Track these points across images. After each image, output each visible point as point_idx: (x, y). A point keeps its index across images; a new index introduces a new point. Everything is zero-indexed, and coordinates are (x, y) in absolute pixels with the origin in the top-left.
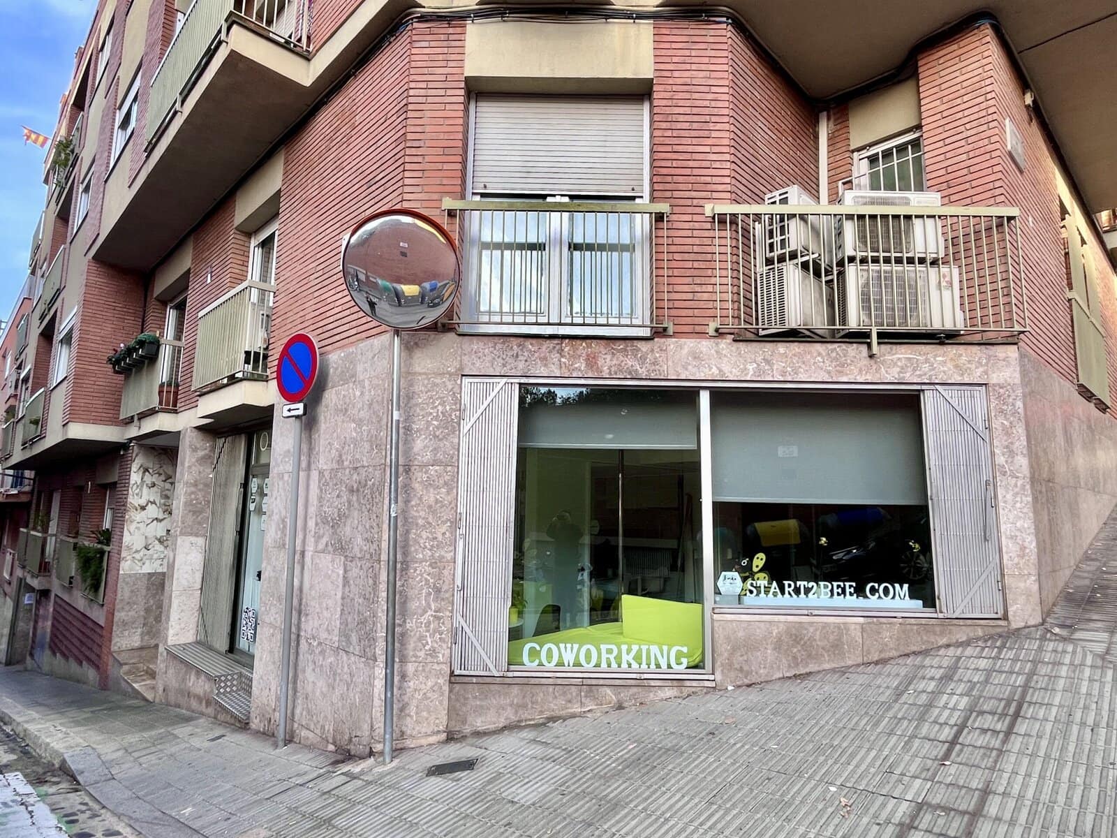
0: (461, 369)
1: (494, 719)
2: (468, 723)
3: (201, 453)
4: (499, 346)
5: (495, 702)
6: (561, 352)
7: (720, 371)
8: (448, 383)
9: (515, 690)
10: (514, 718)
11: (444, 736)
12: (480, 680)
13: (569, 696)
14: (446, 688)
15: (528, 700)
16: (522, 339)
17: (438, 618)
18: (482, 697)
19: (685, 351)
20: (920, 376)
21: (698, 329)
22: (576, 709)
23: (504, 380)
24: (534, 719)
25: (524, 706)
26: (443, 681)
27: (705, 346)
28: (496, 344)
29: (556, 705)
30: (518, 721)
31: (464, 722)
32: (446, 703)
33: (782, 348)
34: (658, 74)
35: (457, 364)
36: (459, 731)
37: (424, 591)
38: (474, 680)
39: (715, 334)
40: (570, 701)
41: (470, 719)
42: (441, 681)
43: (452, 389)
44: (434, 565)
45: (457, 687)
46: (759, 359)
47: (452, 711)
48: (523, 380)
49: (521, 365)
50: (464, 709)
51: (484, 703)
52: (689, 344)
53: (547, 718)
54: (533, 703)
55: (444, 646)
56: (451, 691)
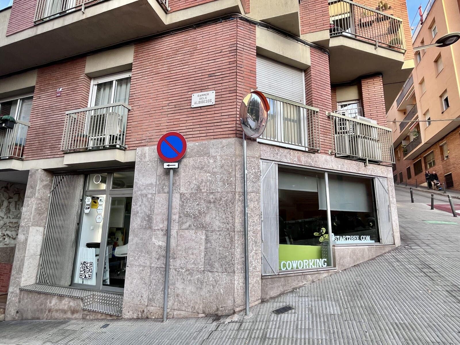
0: (260, 156)
1: (276, 292)
2: (268, 294)
3: (45, 183)
4: (272, 149)
5: (276, 285)
6: (290, 154)
7: (332, 166)
8: (256, 161)
9: (282, 279)
10: (282, 290)
11: (260, 301)
12: (272, 277)
13: (299, 280)
14: (260, 281)
15: (286, 283)
16: (279, 148)
17: (256, 254)
18: (272, 283)
19: (323, 159)
20: (375, 173)
21: (326, 152)
22: (301, 284)
23: (274, 162)
24: (288, 290)
25: (285, 285)
26: (259, 279)
27: (328, 157)
28: (271, 148)
29: (295, 283)
30: (284, 291)
31: (267, 294)
32: (260, 287)
33: (346, 161)
34: (312, 65)
35: (258, 154)
36: (265, 298)
37: (251, 243)
38: (270, 277)
39: (330, 154)
40: (299, 282)
41: (269, 293)
42: (258, 279)
43: (257, 164)
44: (254, 233)
45: (264, 280)
46: (341, 164)
47: (263, 290)
48: (279, 163)
49: (279, 157)
50: (267, 289)
51: (273, 286)
52: (324, 156)
53: (293, 289)
54: (288, 284)
55: (259, 264)
56: (262, 282)
